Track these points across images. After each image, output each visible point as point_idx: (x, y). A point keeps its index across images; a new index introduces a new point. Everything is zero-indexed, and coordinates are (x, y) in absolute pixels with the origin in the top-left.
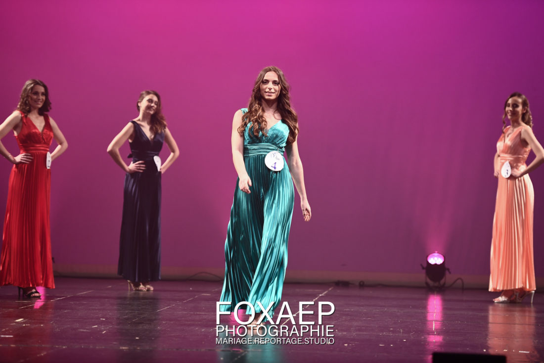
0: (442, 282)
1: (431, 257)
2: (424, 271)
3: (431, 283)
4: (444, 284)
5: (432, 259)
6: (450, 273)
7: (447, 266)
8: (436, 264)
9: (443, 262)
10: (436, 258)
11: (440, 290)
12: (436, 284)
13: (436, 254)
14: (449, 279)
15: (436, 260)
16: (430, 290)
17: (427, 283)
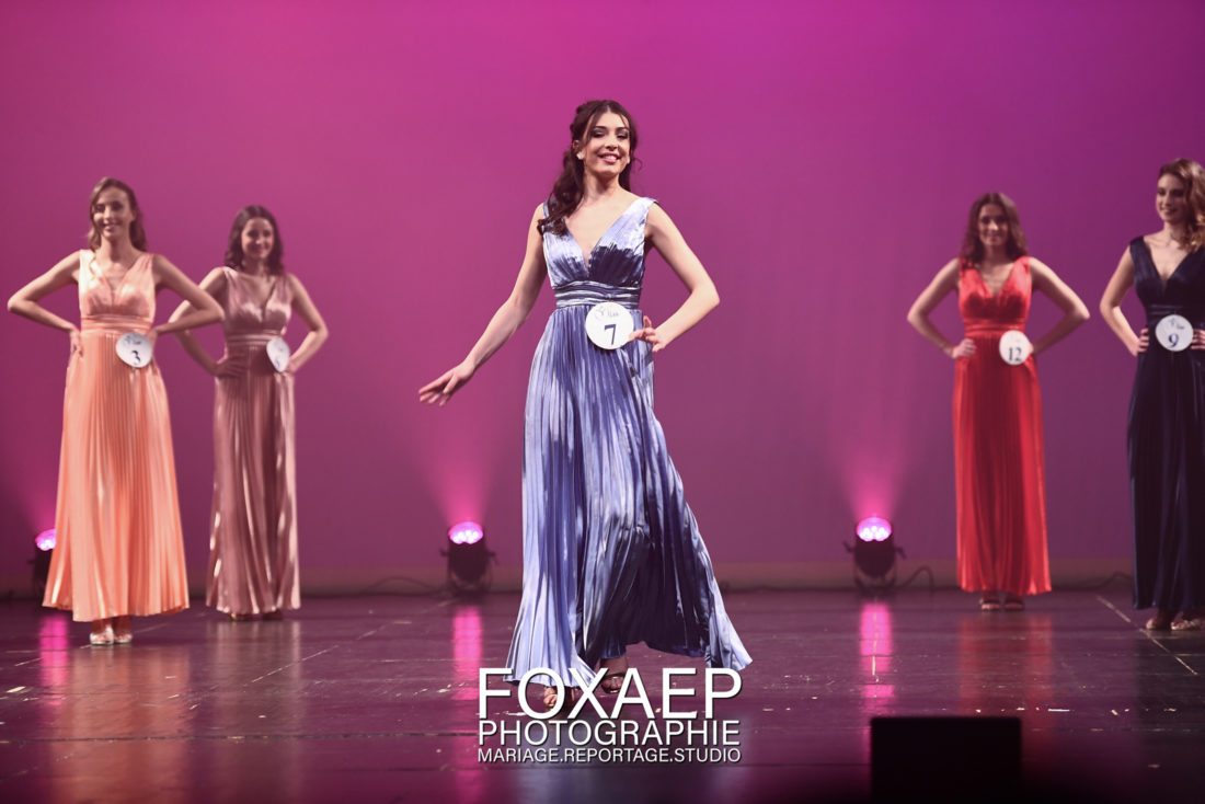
0: (889, 576)
1: (863, 527)
2: (851, 556)
3: (866, 579)
4: (894, 580)
5: (866, 530)
6: (904, 557)
7: (897, 543)
8: (874, 541)
9: (890, 536)
10: (874, 528)
11: (885, 593)
12: (877, 582)
13: (874, 520)
14: (902, 569)
15: (874, 531)
16: (864, 594)
17: (858, 581)
